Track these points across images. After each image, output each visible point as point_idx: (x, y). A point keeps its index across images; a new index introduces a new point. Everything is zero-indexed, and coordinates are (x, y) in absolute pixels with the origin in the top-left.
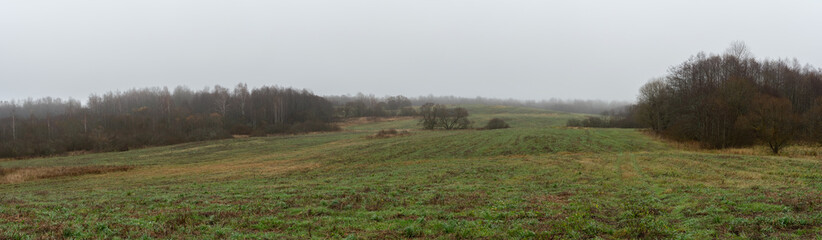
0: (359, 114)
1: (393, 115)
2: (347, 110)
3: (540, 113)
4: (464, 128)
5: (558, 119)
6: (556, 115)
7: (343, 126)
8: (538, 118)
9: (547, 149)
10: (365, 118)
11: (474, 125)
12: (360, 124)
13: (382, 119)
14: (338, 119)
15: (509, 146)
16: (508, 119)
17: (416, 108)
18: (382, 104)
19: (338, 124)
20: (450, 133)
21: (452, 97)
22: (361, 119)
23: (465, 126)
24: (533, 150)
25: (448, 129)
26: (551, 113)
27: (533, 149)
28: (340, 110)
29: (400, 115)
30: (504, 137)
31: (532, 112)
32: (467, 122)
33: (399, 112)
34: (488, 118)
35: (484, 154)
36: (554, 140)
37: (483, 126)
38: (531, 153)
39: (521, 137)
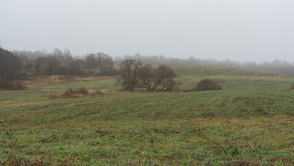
0: (50, 72)
1: (91, 74)
2: (37, 67)
3: (261, 75)
4: (169, 90)
5: (281, 82)
6: (279, 78)
7: (29, 85)
8: (257, 81)
9: (260, 112)
10: (57, 77)
11: (181, 87)
12: (51, 83)
13: (77, 78)
14: (25, 77)
15: (212, 108)
16: (222, 81)
17: (117, 67)
18: (79, 61)
19: (25, 82)
20: (151, 94)
21: (162, 57)
22: (53, 77)
23: (170, 88)
24: (242, 113)
25: (150, 90)
26: (273, 75)
27: (243, 110)
28: (29, 67)
29: (98, 75)
30: (211, 98)
31: (251, 74)
32: (173, 83)
33: (97, 71)
34: (198, 79)
35: (179, 117)
36: (271, 102)
37: (191, 88)
38: (239, 116)
39: (231, 99)
